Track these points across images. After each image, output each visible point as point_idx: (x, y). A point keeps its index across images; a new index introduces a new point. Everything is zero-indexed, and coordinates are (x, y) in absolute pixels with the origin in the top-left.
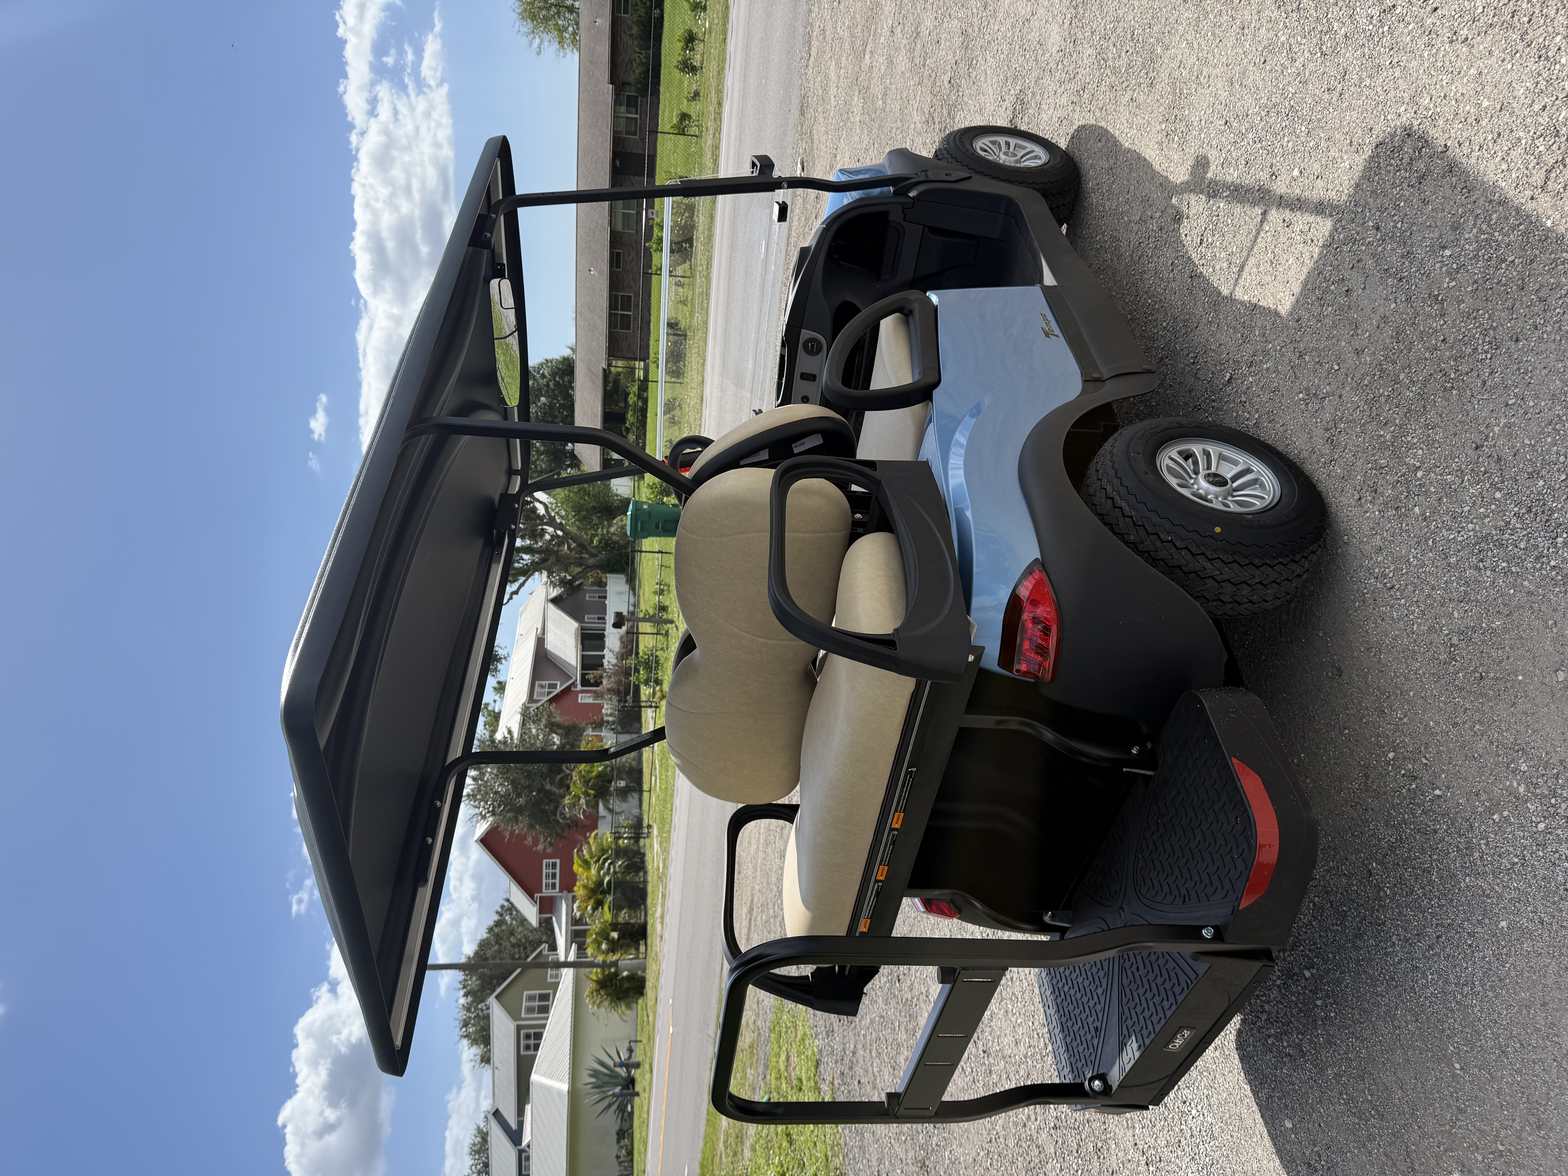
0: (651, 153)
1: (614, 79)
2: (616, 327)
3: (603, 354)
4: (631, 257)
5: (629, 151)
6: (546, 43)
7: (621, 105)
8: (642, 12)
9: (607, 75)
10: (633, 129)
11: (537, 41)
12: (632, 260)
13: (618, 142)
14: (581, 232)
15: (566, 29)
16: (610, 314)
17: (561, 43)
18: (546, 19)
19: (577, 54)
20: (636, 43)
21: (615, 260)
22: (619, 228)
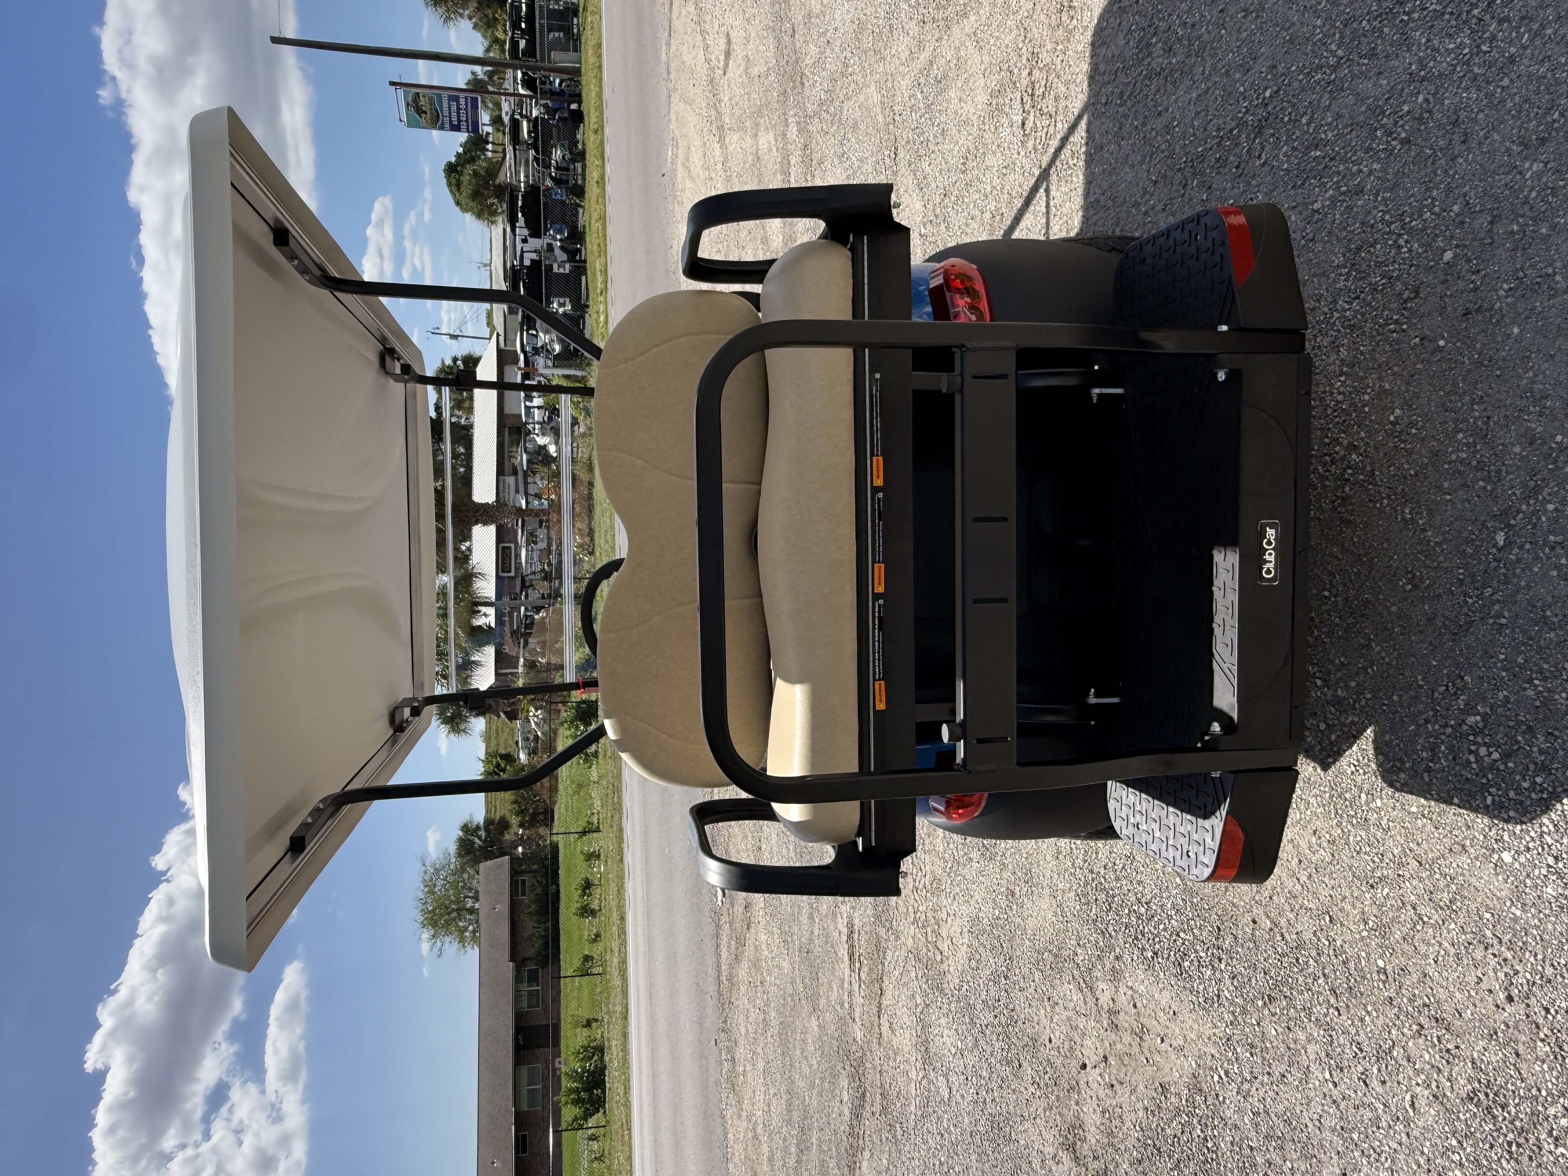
0: (555, 1021)
1: (514, 956)
4: (537, 1138)
5: (532, 1024)
6: (447, 945)
7: (521, 982)
8: (539, 890)
9: (507, 955)
10: (535, 1001)
11: (439, 944)
12: (540, 1139)
13: (520, 1017)
15: (466, 929)
17: (462, 940)
18: (447, 924)
19: (477, 949)
20: (534, 918)
21: (521, 1145)
22: (525, 1107)
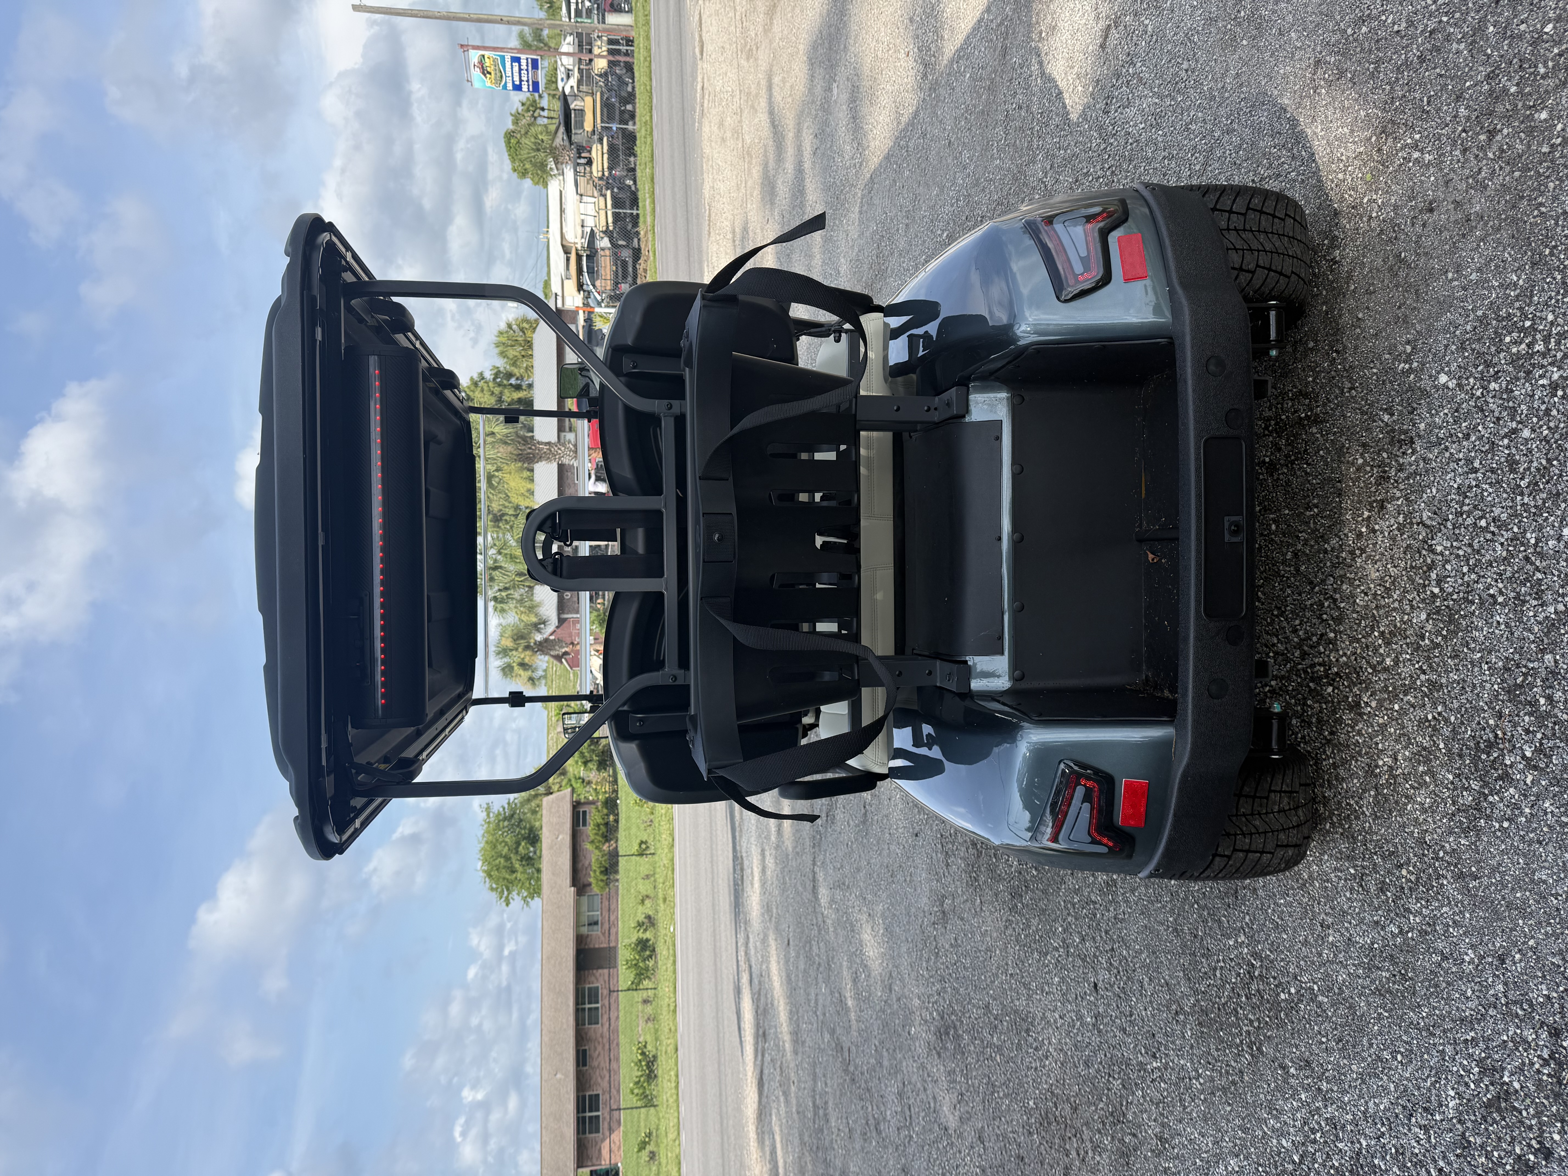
1: (575, 882)
2: (584, 1132)
3: (571, 1163)
4: (597, 1052)
5: (591, 946)
7: (581, 906)
9: (569, 881)
12: (599, 1054)
13: (581, 941)
14: (546, 1039)
16: (578, 1118)
21: (582, 1058)
